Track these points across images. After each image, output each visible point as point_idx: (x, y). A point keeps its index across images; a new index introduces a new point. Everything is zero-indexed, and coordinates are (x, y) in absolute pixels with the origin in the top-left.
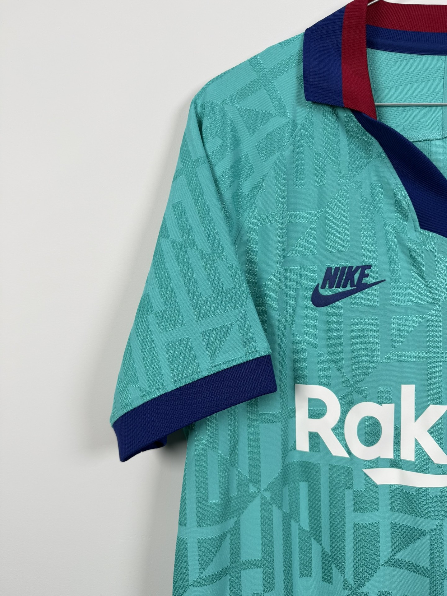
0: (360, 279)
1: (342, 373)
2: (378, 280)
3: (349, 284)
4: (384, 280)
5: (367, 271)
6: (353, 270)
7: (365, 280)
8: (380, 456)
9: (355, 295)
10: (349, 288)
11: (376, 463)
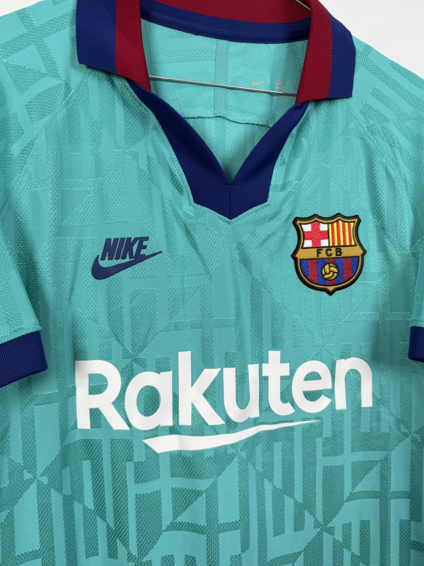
0: (139, 250)
1: (122, 345)
2: (156, 251)
3: (128, 255)
4: (161, 252)
5: (145, 243)
6: (131, 241)
7: (143, 252)
8: (160, 425)
9: (134, 267)
10: (128, 259)
11: (156, 432)
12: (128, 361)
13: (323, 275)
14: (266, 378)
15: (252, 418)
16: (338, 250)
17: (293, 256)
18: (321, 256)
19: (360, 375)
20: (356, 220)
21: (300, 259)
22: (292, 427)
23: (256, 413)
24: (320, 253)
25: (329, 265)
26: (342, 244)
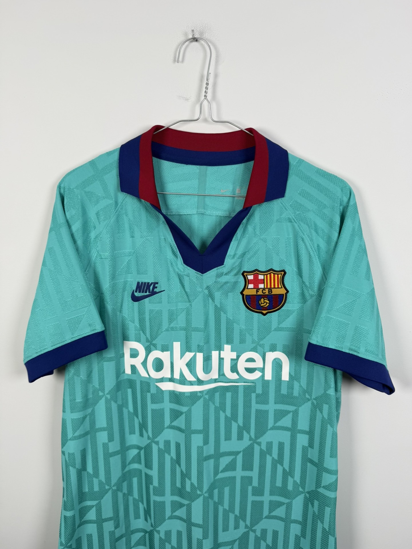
0: (153, 289)
6: (150, 284)
8: (164, 377)
12: (148, 344)
13: (260, 304)
14: (223, 359)
15: (213, 379)
16: (270, 290)
17: (242, 293)
18: (259, 293)
19: (282, 362)
20: (283, 273)
21: (246, 295)
22: (237, 385)
23: (216, 376)
24: (258, 292)
25: (264, 299)
26: (273, 287)
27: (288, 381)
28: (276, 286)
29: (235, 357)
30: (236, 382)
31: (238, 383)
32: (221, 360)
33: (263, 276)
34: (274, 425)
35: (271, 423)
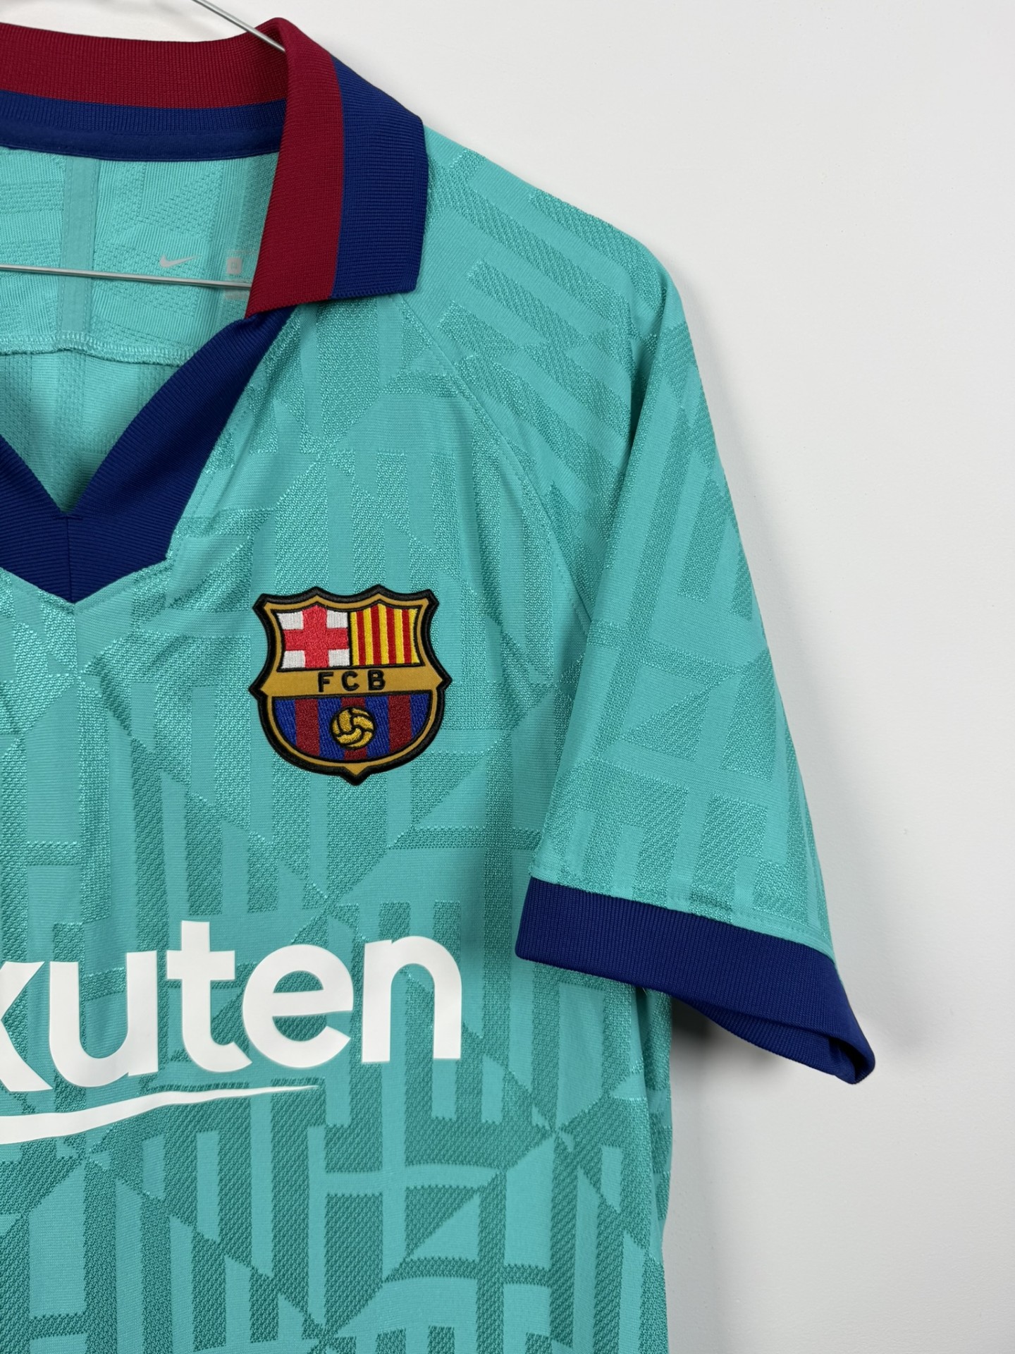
13: (334, 736)
14: (177, 985)
15: (134, 1077)
16: (375, 676)
17: (256, 689)
18: (328, 689)
19: (432, 979)
20: (425, 603)
21: (274, 699)
22: (245, 1099)
23: (149, 1065)
24: (328, 682)
25: (350, 712)
26: (385, 660)
27: (457, 1062)
28: (400, 659)
29: (231, 976)
30: (239, 1086)
31: (247, 1086)
32: (168, 991)
33: (346, 614)
34: (409, 1255)
35: (393, 1252)
